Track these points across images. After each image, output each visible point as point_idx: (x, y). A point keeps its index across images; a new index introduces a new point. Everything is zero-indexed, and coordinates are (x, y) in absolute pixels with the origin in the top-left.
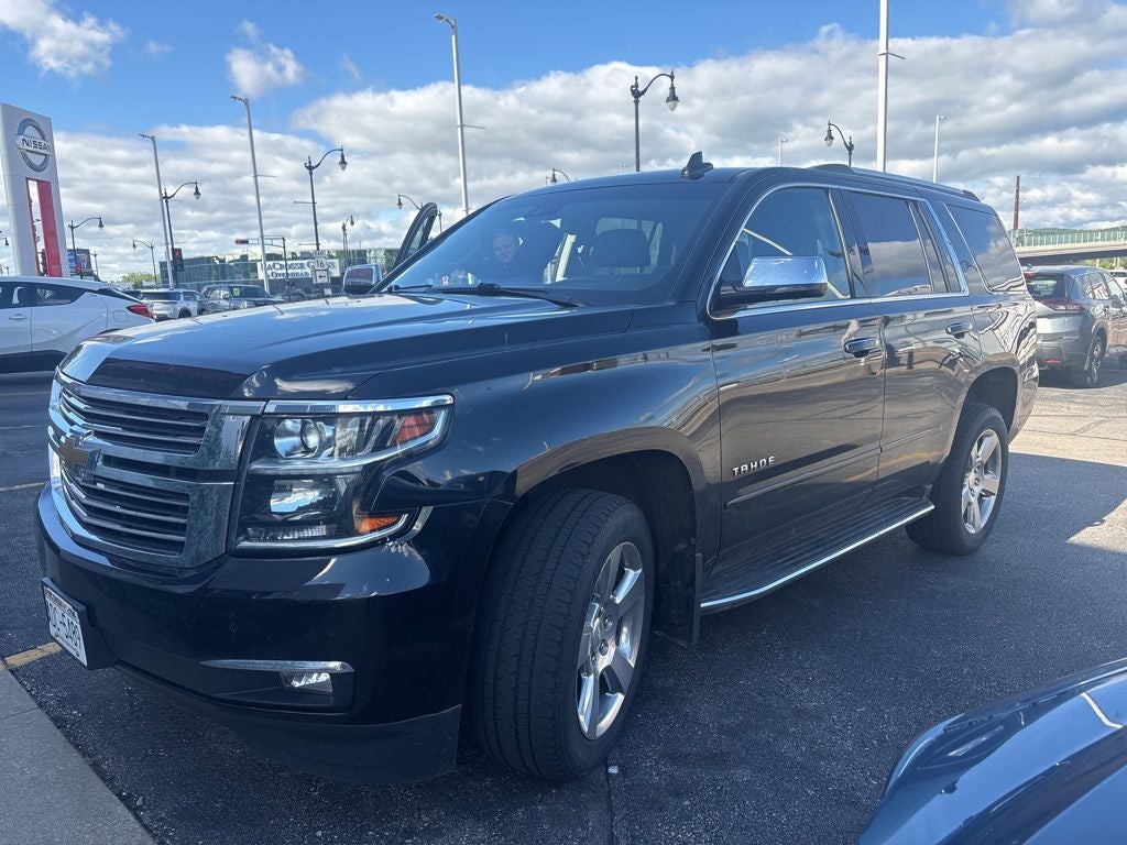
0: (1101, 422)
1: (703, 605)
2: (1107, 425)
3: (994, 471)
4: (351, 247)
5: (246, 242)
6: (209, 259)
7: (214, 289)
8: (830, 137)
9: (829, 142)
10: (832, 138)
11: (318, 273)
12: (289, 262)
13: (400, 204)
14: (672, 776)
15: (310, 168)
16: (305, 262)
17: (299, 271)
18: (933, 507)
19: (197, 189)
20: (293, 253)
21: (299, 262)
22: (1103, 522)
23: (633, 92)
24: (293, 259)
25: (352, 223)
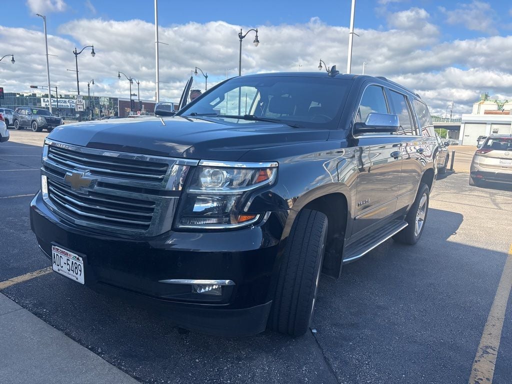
0: (438, 194)
1: (344, 261)
2: (441, 196)
3: (423, 211)
4: (91, 95)
5: (36, 87)
6: (15, 94)
7: (22, 109)
8: (321, 66)
9: (320, 68)
10: (321, 67)
11: (78, 106)
12: (59, 100)
13: (119, 76)
14: (340, 333)
15: (76, 54)
16: (67, 100)
17: (64, 104)
18: (408, 224)
19: (13, 58)
20: (60, 95)
21: (63, 100)
22: (456, 233)
23: (240, 36)
24: (61, 98)
25: (93, 83)
